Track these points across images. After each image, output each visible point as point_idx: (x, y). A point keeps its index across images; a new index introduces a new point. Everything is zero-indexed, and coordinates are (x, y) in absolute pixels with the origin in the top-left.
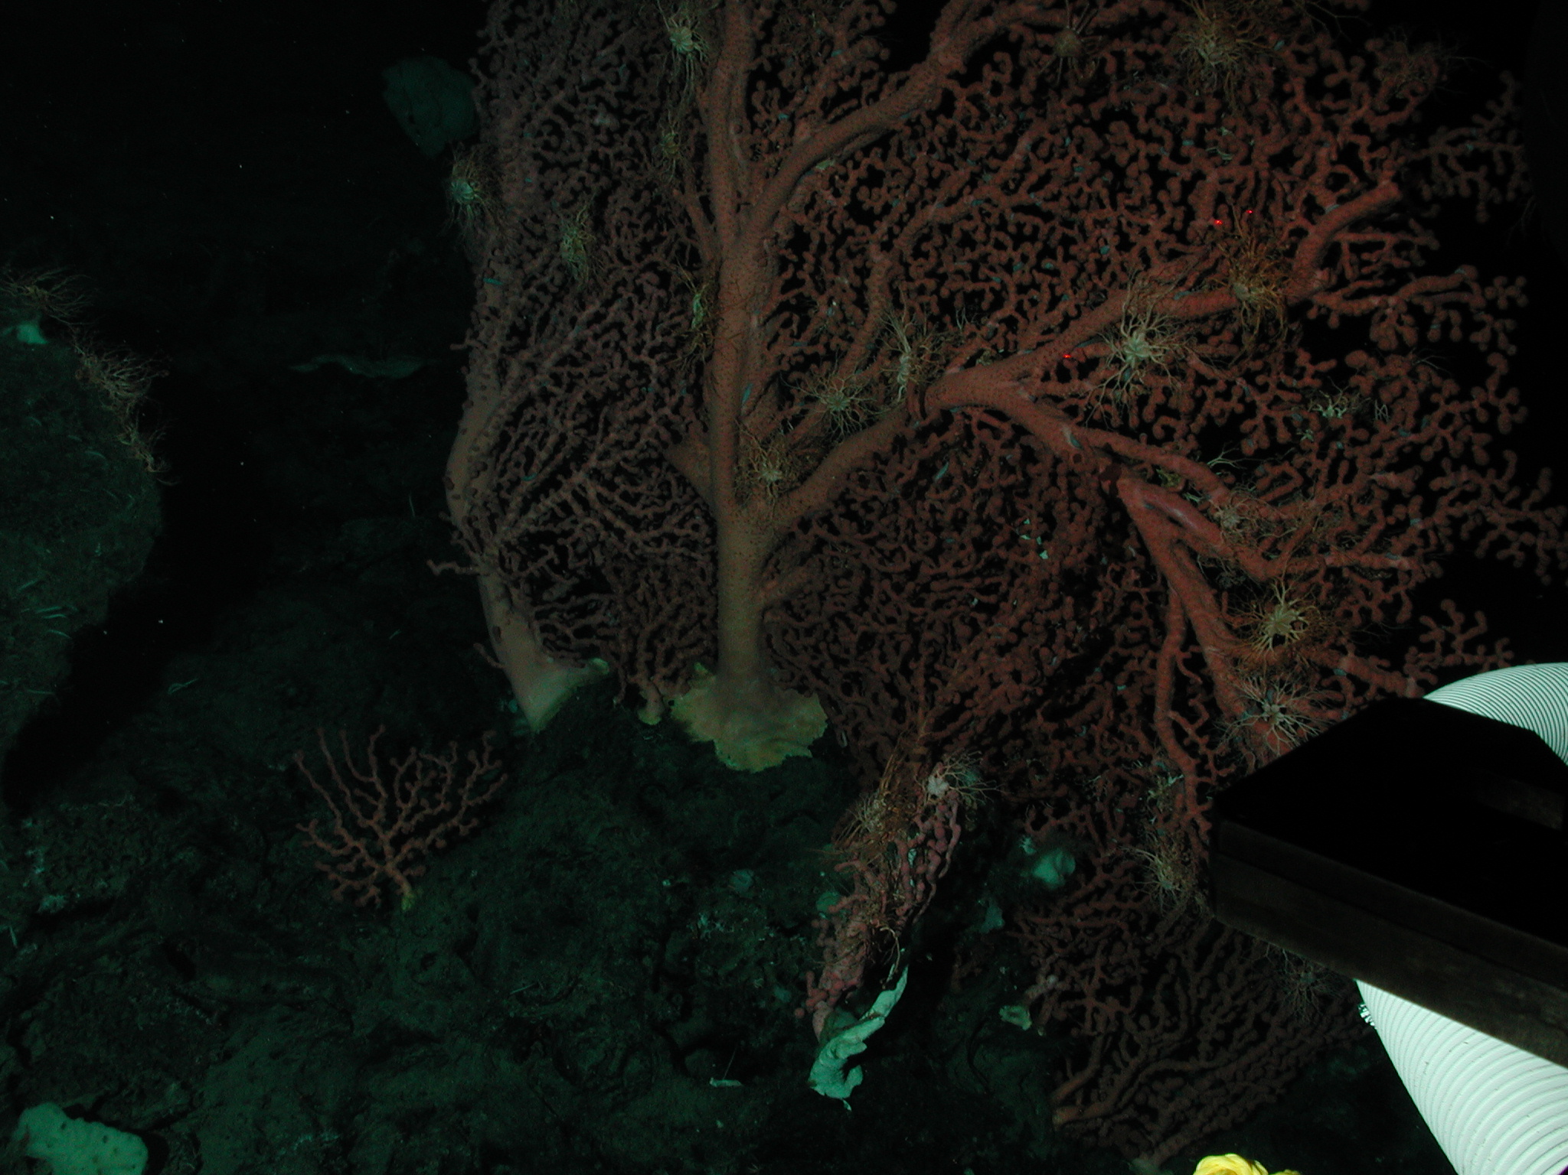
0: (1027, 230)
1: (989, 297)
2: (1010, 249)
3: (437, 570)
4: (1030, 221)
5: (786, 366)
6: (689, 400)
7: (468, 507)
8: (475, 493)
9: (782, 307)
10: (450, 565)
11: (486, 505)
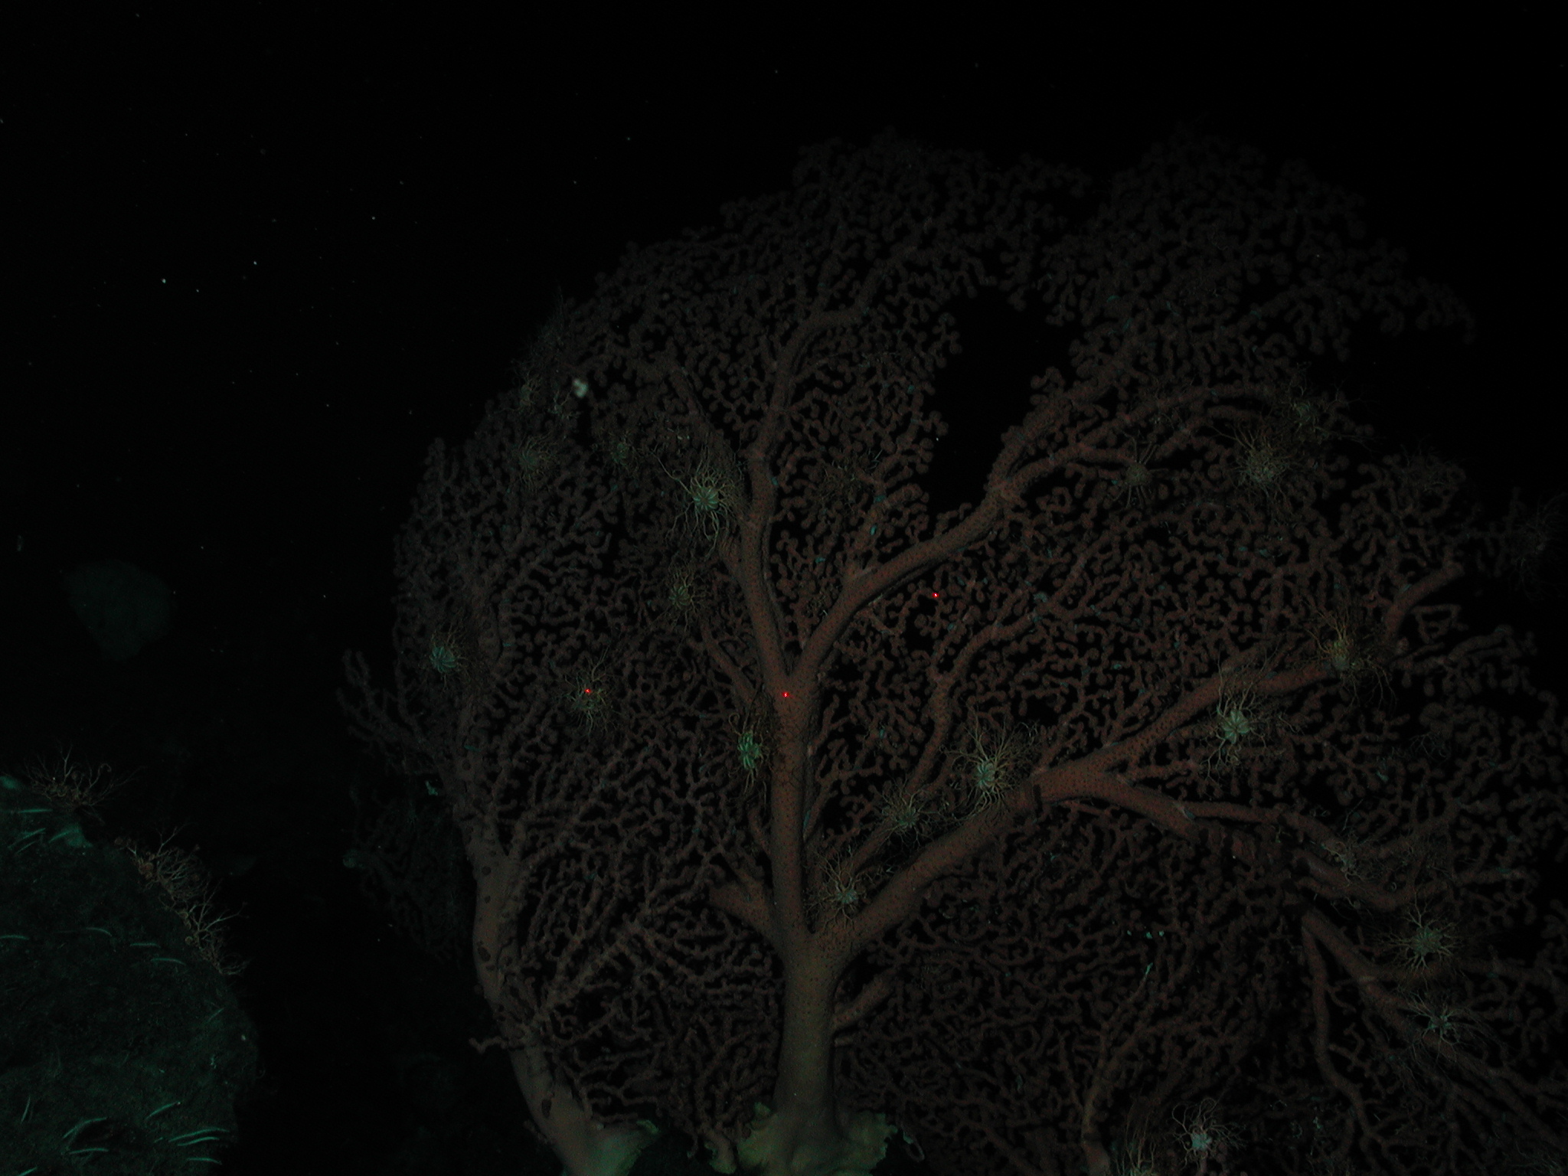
0: (1090, 638)
1: (1062, 701)
2: (1076, 657)
3: (481, 1048)
4: (1091, 631)
5: (845, 790)
6: (741, 836)
7: (501, 977)
8: (509, 961)
9: (833, 735)
10: (496, 1040)
11: (527, 972)
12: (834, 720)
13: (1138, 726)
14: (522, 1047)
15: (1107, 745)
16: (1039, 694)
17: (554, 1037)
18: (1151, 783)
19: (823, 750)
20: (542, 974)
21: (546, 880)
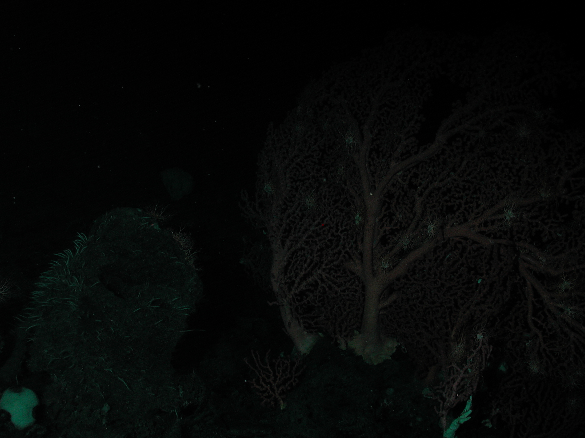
5: (387, 233)
6: (354, 246)
7: (278, 284)
8: (281, 280)
9: (385, 216)
10: (275, 303)
11: (286, 283)
12: (385, 211)
13: (480, 215)
14: (283, 305)
15: (469, 221)
16: (449, 204)
17: (293, 303)
18: (482, 233)
19: (381, 220)
20: (291, 284)
21: (294, 257)
